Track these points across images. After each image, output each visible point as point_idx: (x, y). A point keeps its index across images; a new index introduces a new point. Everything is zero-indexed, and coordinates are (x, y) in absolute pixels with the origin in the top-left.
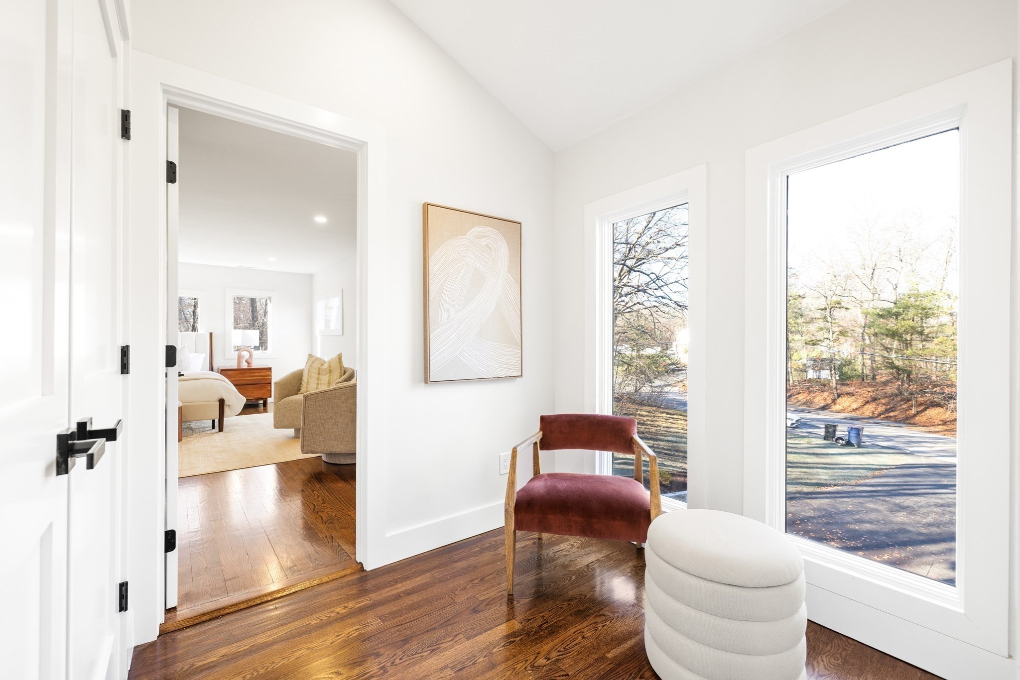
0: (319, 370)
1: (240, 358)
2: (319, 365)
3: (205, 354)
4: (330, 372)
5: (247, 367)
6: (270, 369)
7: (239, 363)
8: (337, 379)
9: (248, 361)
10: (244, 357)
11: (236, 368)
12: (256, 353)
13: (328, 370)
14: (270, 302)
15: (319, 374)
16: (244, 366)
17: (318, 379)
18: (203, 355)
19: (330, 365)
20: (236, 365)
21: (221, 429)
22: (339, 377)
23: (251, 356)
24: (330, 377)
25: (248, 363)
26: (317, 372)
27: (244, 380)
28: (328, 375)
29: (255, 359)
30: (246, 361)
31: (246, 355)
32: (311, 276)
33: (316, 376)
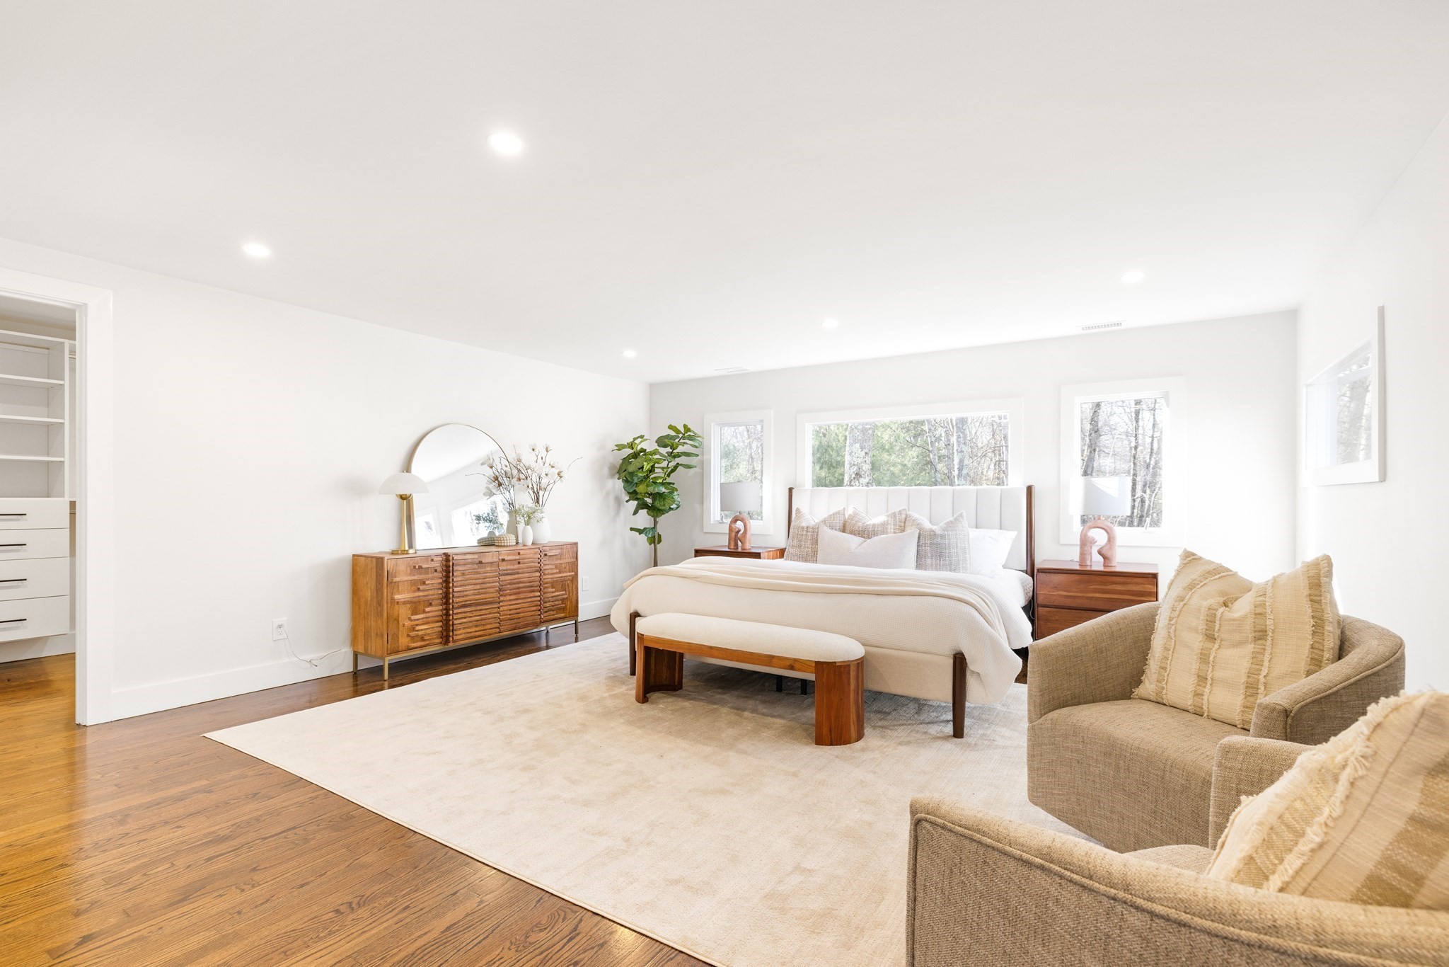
0: (1211, 620)
1: (1085, 542)
2: (1214, 601)
3: (1016, 533)
4: (1261, 635)
5: (1101, 568)
6: (1155, 576)
7: (1083, 555)
8: (1293, 675)
9: (1104, 552)
10: (1093, 542)
11: (1077, 567)
12: (1122, 534)
13: (1248, 627)
14: (1168, 405)
15: (1211, 637)
16: (1097, 564)
17: (1204, 658)
18: (1013, 534)
19: (1263, 605)
20: (1077, 557)
21: (958, 732)
22: (1303, 666)
23: (1111, 540)
24: (1257, 660)
25: (1105, 558)
26: (1202, 626)
27: (1088, 598)
28: (1250, 647)
29: (1118, 546)
30: (1100, 552)
31: (1099, 537)
32: (1291, 316)
33: (1197, 641)
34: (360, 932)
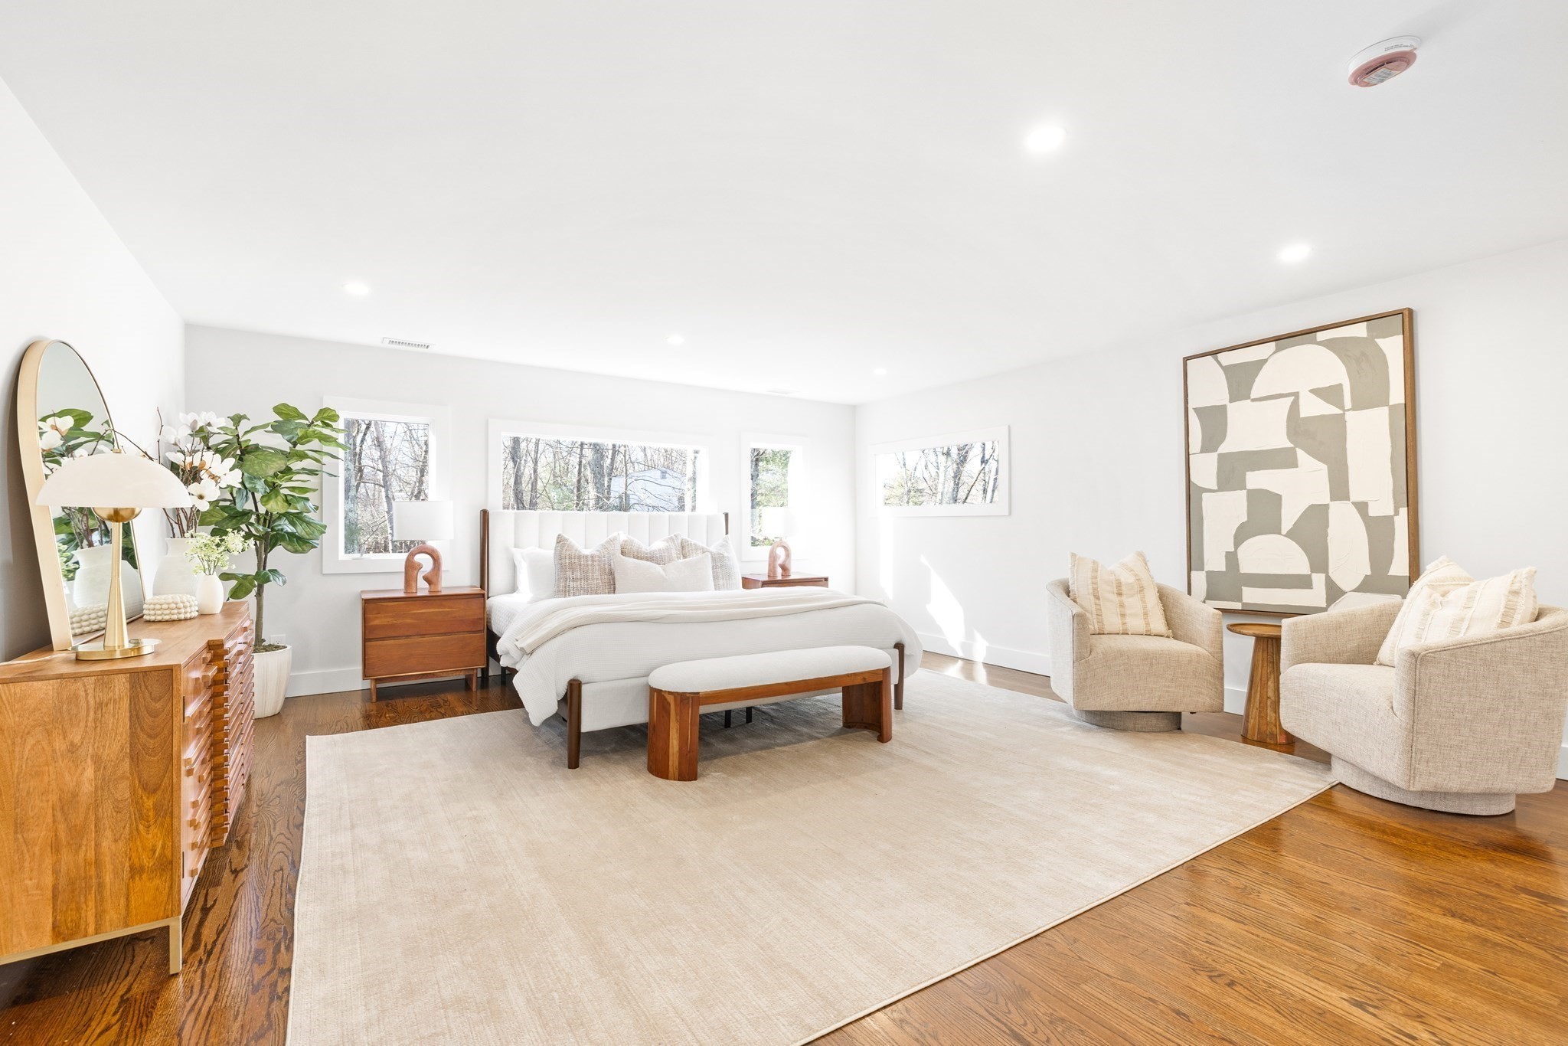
0: (1119, 586)
1: (773, 560)
4: (1142, 589)
7: (772, 568)
9: (785, 565)
11: (765, 578)
13: (1136, 586)
15: (1120, 594)
17: (1121, 605)
23: (788, 555)
25: (783, 570)
28: (1139, 596)
34: (1262, 968)
